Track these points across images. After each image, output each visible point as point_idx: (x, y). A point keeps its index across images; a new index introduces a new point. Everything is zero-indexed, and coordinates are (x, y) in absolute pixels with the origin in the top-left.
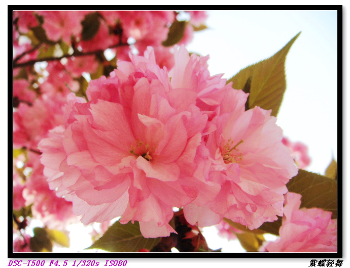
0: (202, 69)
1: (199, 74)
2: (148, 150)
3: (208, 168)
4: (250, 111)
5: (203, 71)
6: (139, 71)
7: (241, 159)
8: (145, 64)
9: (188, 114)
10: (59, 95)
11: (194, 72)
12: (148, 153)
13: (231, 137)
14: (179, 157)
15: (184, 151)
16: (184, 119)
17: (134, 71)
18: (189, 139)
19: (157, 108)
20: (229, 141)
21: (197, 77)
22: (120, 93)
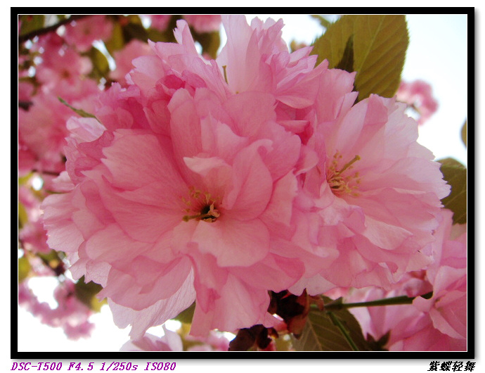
0: (275, 52)
1: (272, 60)
2: (211, 203)
3: (315, 228)
4: (363, 104)
5: (279, 55)
6: (171, 73)
7: (358, 182)
8: (179, 57)
9: (268, 143)
10: (64, 83)
11: (264, 58)
12: (212, 207)
13: (337, 150)
14: (264, 211)
15: (270, 202)
16: (262, 151)
17: (163, 75)
18: (275, 183)
19: (214, 139)
20: (335, 157)
21: (269, 66)
22: (147, 116)
